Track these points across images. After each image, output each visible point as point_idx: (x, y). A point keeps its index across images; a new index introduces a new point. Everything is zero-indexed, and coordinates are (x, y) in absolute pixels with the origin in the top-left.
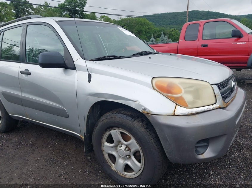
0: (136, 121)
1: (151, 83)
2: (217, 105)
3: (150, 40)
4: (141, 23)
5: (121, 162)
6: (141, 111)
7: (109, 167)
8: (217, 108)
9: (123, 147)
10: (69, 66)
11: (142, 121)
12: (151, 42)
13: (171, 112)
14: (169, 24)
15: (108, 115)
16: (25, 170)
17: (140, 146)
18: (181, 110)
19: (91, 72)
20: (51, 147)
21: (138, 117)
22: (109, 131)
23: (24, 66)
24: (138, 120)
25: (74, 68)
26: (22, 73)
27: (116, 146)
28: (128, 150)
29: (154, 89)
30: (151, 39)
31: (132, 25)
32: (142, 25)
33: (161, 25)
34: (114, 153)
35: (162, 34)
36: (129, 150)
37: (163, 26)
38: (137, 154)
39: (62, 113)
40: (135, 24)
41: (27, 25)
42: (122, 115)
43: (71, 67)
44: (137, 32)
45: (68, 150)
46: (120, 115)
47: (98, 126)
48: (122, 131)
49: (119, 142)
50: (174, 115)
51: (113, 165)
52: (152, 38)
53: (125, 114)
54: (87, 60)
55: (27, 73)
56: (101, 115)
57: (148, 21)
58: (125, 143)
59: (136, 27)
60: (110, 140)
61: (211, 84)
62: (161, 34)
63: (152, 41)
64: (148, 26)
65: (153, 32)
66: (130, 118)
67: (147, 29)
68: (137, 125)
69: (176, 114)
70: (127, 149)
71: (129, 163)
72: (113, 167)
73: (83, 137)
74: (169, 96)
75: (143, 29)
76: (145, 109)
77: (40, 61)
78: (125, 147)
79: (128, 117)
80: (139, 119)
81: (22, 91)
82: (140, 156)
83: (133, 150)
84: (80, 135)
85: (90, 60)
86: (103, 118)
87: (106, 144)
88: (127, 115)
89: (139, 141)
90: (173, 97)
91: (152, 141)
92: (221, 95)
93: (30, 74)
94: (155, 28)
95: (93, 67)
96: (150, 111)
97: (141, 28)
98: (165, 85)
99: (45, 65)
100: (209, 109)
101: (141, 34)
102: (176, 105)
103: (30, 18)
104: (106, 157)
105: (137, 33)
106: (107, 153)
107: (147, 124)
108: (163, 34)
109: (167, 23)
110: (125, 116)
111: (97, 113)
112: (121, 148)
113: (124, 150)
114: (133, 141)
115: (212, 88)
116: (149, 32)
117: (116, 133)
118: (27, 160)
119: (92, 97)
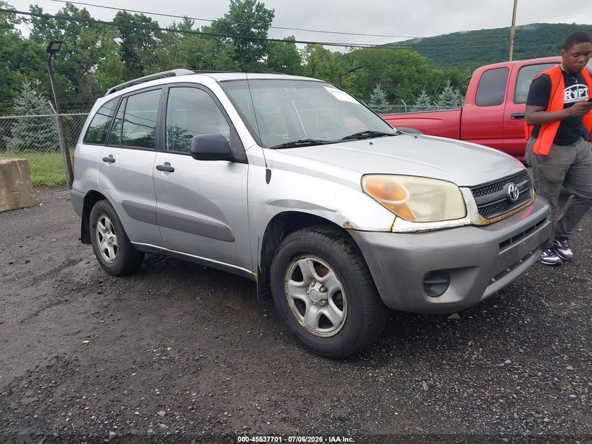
0: (336, 243)
1: (359, 183)
2: (467, 221)
3: (419, 99)
4: (401, 58)
5: (313, 311)
6: (342, 226)
7: (296, 321)
8: (465, 226)
9: (318, 286)
10: (237, 157)
11: (346, 243)
12: (420, 104)
13: (388, 228)
14: (471, 59)
15: (295, 235)
16: (160, 328)
17: (341, 282)
18: (402, 225)
19: (271, 167)
20: (201, 299)
21: (340, 237)
22: (296, 261)
23: (162, 158)
24: (339, 241)
25: (246, 162)
26: (159, 168)
27: (306, 286)
28: (324, 291)
29: (364, 192)
30: (419, 97)
31: (378, 63)
32: (401, 63)
33: (450, 62)
34: (303, 297)
35: (448, 85)
36: (326, 290)
37: (456, 65)
38: (338, 298)
39: (224, 235)
40: (386, 61)
41: (169, 88)
42: (316, 234)
43: (241, 158)
44: (390, 79)
45: (230, 304)
46: (312, 233)
47: (280, 253)
48: (316, 260)
49: (312, 278)
50: (391, 232)
51: (302, 318)
52: (424, 96)
53: (320, 233)
54: (265, 148)
55: (168, 169)
56: (285, 236)
57: (415, 54)
58: (319, 279)
59: (387, 68)
60: (298, 276)
61: (459, 187)
62: (446, 86)
63: (423, 102)
64: (416, 65)
65: (429, 80)
66: (327, 239)
67: (415, 73)
68: (338, 249)
69: (393, 231)
70: (322, 289)
71: (326, 312)
72: (301, 321)
73: (256, 275)
74: (386, 204)
75: (405, 73)
76: (348, 223)
77: (192, 149)
78: (321, 285)
79: (324, 237)
80: (342, 240)
81: (157, 199)
82: (342, 300)
83: (331, 289)
84: (251, 272)
85: (271, 148)
86: (287, 240)
87: (292, 282)
88: (323, 234)
89: (340, 274)
90: (392, 205)
91: (359, 273)
92: (477, 206)
93: (172, 170)
94: (434, 70)
95: (274, 159)
96: (356, 225)
97: (400, 71)
98: (380, 186)
99: (200, 156)
100: (450, 226)
101: (399, 85)
102: (396, 216)
103: (173, 75)
104: (292, 304)
105: (389, 82)
106: (292, 297)
107: (352, 248)
108: (451, 86)
109: (467, 57)
110: (320, 235)
111: (280, 235)
112: (314, 288)
113: (318, 290)
114: (331, 274)
115: (461, 192)
116: (418, 79)
117: (306, 264)
118: (163, 316)
119: (271, 206)
